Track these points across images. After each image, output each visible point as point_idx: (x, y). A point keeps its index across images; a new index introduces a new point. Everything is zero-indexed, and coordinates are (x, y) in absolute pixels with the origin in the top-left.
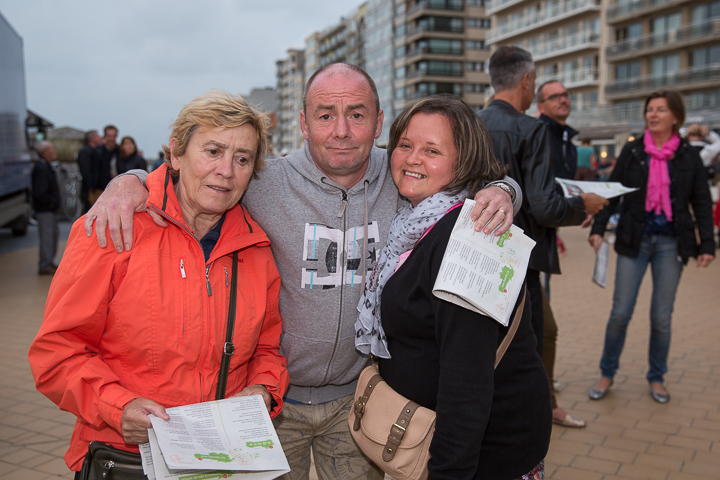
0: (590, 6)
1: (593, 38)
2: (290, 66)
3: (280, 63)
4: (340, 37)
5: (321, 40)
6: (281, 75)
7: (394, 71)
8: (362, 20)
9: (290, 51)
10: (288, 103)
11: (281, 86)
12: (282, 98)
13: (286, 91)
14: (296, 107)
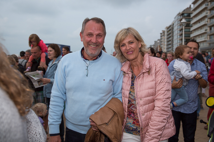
0: (206, 23)
1: (206, 30)
2: (162, 34)
3: (161, 34)
4: (170, 28)
5: (168, 28)
6: (161, 36)
7: (178, 36)
8: (173, 24)
9: (162, 31)
10: (162, 43)
11: (161, 39)
12: (161, 42)
13: (162, 40)
14: (163, 44)
